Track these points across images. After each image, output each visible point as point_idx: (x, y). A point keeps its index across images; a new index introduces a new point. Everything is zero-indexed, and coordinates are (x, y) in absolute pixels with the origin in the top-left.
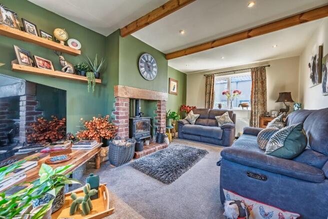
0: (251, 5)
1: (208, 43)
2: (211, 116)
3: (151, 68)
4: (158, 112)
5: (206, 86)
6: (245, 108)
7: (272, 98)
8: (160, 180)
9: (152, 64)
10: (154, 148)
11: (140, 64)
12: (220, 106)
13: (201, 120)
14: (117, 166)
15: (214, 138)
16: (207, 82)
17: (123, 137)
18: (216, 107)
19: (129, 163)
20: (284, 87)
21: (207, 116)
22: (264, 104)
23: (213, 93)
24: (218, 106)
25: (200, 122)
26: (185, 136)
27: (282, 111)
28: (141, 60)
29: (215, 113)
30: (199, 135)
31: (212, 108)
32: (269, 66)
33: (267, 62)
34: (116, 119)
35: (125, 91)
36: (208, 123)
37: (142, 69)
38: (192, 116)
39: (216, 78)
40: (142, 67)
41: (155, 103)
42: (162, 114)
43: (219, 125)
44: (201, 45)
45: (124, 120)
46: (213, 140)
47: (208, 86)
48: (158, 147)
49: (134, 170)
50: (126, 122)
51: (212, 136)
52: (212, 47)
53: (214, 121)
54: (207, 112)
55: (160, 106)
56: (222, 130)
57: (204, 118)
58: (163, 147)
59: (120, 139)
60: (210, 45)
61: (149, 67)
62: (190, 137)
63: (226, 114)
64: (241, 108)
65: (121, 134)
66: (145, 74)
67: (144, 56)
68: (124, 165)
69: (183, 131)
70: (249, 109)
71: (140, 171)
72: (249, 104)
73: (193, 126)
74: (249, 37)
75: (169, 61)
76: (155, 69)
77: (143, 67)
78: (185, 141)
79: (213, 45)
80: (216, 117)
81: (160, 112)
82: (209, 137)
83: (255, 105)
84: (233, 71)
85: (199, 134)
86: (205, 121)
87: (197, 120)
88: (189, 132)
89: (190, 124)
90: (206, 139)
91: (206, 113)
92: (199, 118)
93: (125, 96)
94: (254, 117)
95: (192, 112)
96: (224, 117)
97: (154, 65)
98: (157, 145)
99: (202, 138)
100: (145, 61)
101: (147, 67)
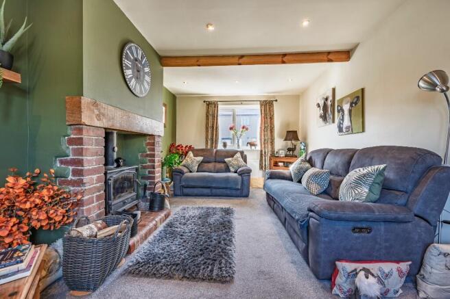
0: (305, 23)
1: (233, 56)
2: (218, 159)
3: (142, 73)
4: (147, 156)
5: (207, 116)
6: (253, 147)
7: (280, 136)
8: (215, 281)
9: (144, 66)
10: (154, 222)
11: (126, 62)
12: (225, 145)
13: (206, 164)
14: (94, 290)
15: (231, 189)
16: (208, 112)
17: (93, 215)
18: (220, 147)
19: (119, 270)
20: (288, 125)
21: (212, 159)
22: (272, 143)
23: (217, 128)
24: (222, 144)
25: (204, 168)
26: (186, 191)
27: (289, 150)
28: (127, 53)
29: (223, 154)
30: (209, 188)
31: (216, 147)
32: (276, 101)
33: (274, 97)
34: (70, 177)
35: (96, 112)
36: (216, 169)
37: (128, 73)
38: (193, 160)
39: (221, 107)
40: (128, 68)
41: (143, 139)
42: (156, 159)
43: (232, 169)
44: (223, 56)
45: (95, 177)
46: (228, 192)
47: (210, 118)
48: (159, 217)
49: (146, 280)
50: (98, 180)
51: (229, 186)
52: (240, 64)
53: (222, 165)
54: (212, 152)
55: (153, 144)
56: (240, 177)
57: (209, 162)
58: (165, 215)
59: (88, 221)
60: (236, 60)
61: (138, 71)
62: (196, 191)
63: (238, 155)
64: (249, 147)
65: (89, 210)
66: (132, 83)
67: (131, 47)
68: (110, 280)
69: (184, 184)
70: (258, 148)
71: (160, 277)
72: (258, 143)
73: (195, 174)
74: (283, 62)
75: (164, 68)
76: (148, 78)
77: (130, 69)
78: (189, 199)
79: (241, 61)
80: (226, 160)
81: (153, 156)
82: (223, 188)
83: (265, 144)
84: (241, 101)
85: (209, 185)
86: (211, 166)
87: (199, 166)
88: (192, 184)
89: (191, 172)
90: (218, 191)
91: (212, 154)
92: (203, 162)
93: (98, 123)
94: (264, 158)
95: (191, 154)
96: (236, 160)
97: (147, 70)
98: (157, 216)
99: (214, 191)
100: (132, 58)
101: (135, 70)
